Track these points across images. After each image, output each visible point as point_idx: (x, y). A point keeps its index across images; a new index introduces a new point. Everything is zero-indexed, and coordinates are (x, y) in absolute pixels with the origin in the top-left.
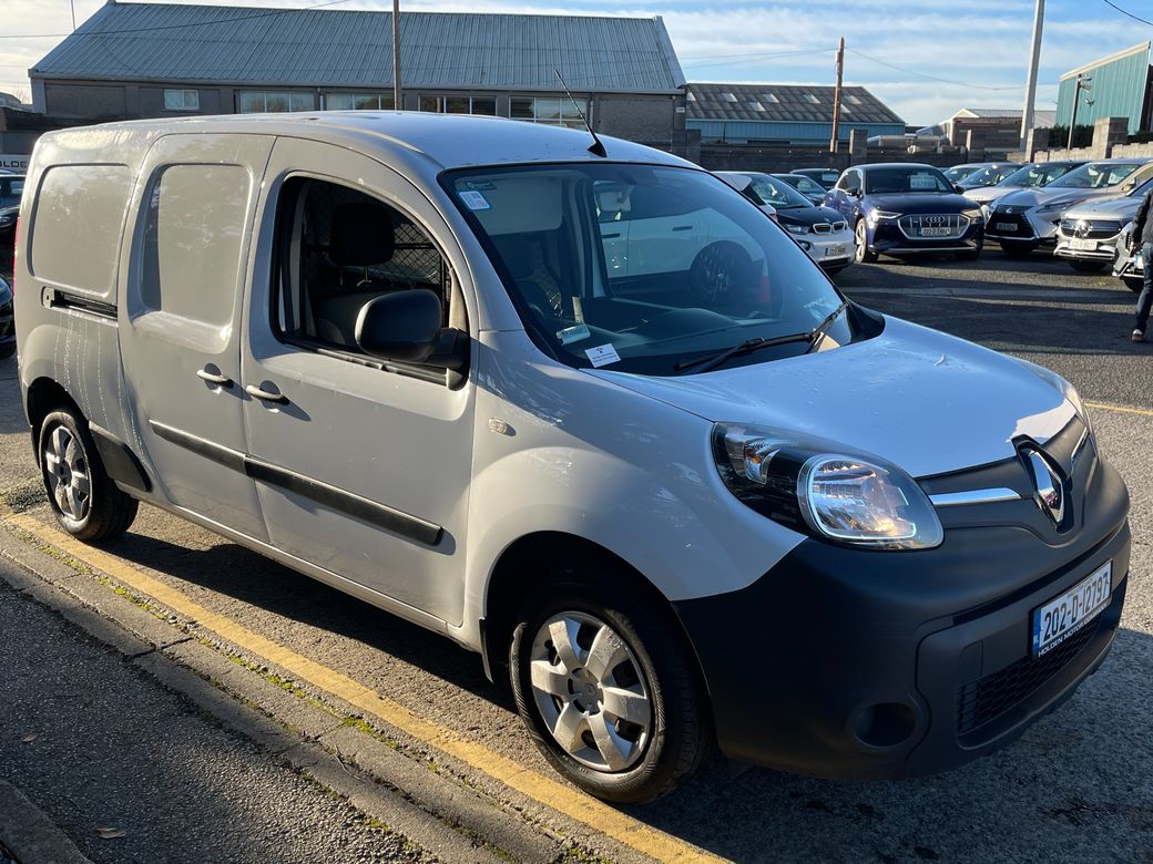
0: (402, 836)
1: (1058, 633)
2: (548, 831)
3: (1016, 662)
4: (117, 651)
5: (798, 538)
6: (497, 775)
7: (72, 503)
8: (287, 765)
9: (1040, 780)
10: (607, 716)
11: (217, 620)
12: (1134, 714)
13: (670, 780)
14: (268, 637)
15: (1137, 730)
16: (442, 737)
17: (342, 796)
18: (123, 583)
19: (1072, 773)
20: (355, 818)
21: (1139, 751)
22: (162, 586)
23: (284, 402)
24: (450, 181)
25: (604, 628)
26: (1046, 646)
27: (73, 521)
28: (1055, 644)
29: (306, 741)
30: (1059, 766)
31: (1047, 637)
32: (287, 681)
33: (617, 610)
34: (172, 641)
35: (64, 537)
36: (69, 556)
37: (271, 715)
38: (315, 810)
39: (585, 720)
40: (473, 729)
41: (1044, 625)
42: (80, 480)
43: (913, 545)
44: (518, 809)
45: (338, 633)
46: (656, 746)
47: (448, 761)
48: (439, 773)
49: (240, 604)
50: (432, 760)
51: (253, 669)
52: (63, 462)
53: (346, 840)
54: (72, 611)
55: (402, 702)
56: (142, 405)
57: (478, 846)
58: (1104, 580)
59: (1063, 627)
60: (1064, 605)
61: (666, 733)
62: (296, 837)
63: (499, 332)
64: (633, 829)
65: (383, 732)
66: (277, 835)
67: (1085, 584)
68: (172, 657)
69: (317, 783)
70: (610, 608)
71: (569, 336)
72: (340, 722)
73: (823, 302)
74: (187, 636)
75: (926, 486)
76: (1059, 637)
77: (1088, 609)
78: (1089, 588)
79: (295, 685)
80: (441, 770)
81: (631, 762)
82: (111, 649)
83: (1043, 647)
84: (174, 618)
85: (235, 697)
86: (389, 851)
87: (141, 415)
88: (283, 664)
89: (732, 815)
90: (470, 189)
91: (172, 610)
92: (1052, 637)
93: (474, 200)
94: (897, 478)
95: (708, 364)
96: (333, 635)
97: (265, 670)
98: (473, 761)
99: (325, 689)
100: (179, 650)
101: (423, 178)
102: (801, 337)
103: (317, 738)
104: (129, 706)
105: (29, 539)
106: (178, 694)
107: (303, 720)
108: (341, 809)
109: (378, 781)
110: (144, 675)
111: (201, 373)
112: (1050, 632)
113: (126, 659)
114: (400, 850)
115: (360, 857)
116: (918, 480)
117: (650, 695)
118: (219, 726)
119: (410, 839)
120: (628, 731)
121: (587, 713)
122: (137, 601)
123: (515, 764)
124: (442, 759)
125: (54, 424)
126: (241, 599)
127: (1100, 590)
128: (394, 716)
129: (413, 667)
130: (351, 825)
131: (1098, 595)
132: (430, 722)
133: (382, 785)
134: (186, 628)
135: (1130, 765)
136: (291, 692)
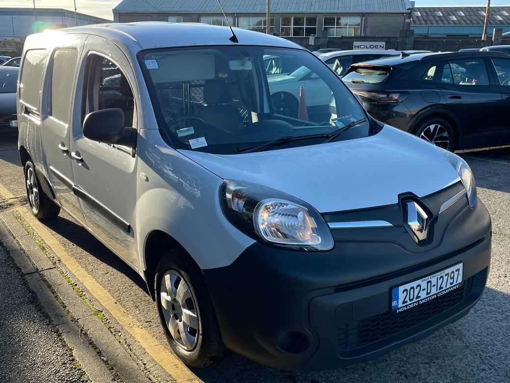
0: (84, 372)
1: (415, 300)
2: (151, 376)
3: (379, 315)
4: (21, 271)
5: (252, 241)
6: (144, 345)
7: (34, 203)
8: (57, 331)
9: (418, 376)
10: (184, 323)
11: (70, 260)
12: (494, 345)
13: (206, 358)
14: (87, 270)
15: (490, 354)
16: (132, 324)
17: (71, 349)
18: (42, 240)
19: (438, 374)
20: (70, 361)
21: (484, 366)
22: (57, 242)
23: (82, 161)
24: (142, 56)
25: (182, 279)
26: (404, 307)
27: (35, 211)
28: (411, 306)
29: (72, 321)
30: (433, 370)
31: (404, 302)
32: (82, 291)
33: (186, 271)
34: (46, 268)
35: (33, 217)
36: (30, 226)
37: (66, 307)
38: (55, 354)
39: (177, 324)
40: (149, 322)
41: (402, 296)
42: (36, 192)
43: (319, 248)
44: (144, 364)
45: (117, 270)
46: (200, 341)
47: (127, 337)
48: (120, 342)
49: (85, 253)
50: (121, 335)
51: (71, 284)
52: (31, 184)
53: (59, 371)
54: (15, 251)
55: (124, 306)
56: (47, 160)
57: (115, 380)
58: (456, 274)
59: (418, 297)
60: (419, 286)
61: (202, 334)
62: (38, 367)
63: (148, 130)
64: (191, 380)
65: (107, 320)
66: (31, 365)
67: (438, 275)
68: (42, 276)
69: (64, 341)
70: (183, 271)
71: (183, 132)
72: (93, 313)
73: (349, 118)
74: (54, 266)
75: (327, 218)
76: (416, 302)
77: (441, 288)
78: (442, 277)
79: (84, 293)
80: (121, 341)
81: (193, 347)
82: (19, 269)
83: (401, 308)
84: (54, 257)
85: (56, 297)
86: (74, 378)
87: (48, 164)
88: (84, 283)
89: (244, 378)
90: (152, 59)
91: (55, 254)
92: (409, 302)
93: (151, 64)
94: (312, 212)
95: (255, 148)
96: (115, 271)
97: (76, 285)
98: (138, 338)
99: (95, 296)
100: (46, 273)
101: (131, 54)
102: (322, 136)
103: (78, 319)
104: (8, 297)
105: (18, 218)
106: (33, 293)
107: (76, 310)
108: (67, 355)
109: (91, 343)
110: (25, 283)
111: (60, 146)
112: (407, 299)
113: (23, 275)
114: (79, 378)
115: (59, 380)
116: (323, 215)
117: (197, 315)
118: (40, 310)
119: (86, 373)
120: (193, 332)
121: (178, 320)
122: (43, 248)
123: (156, 342)
124: (125, 335)
125: (28, 167)
126: (86, 251)
127: (453, 278)
128: (117, 313)
129: (140, 289)
130: (66, 363)
131: (450, 281)
132: (131, 317)
133: (93, 345)
134: (55, 262)
135: (474, 374)
136: (81, 296)
